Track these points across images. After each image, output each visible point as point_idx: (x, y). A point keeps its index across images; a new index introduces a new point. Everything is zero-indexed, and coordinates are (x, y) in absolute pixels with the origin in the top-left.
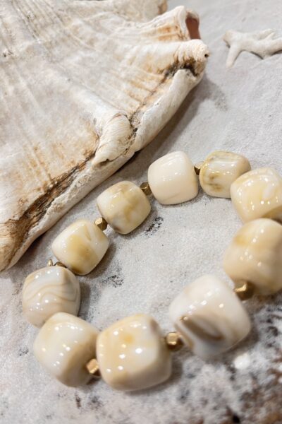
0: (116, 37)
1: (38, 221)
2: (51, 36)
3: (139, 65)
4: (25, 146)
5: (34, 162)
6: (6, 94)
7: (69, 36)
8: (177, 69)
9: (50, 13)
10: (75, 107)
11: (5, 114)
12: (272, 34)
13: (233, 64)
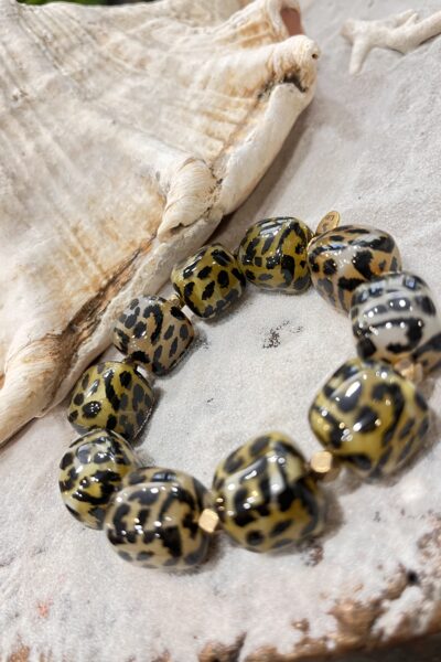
0: (178, 53)
1: (90, 335)
2: (81, 62)
3: (216, 89)
4: (60, 228)
5: (76, 249)
6: (23, 154)
7: (108, 59)
8: (273, 85)
9: (76, 29)
10: (127, 161)
11: (25, 184)
12: (415, 15)
13: (360, 68)
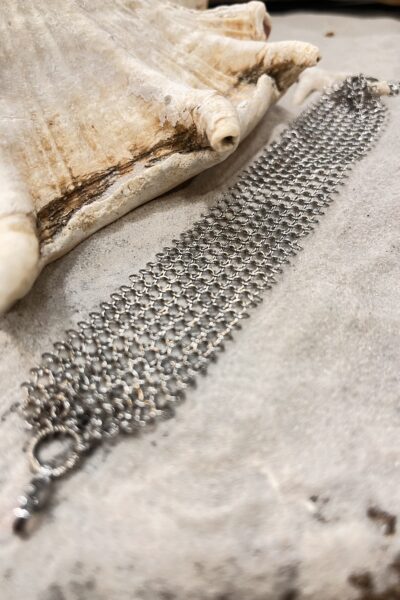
1: (51, 237)
3: (202, 57)
5: (47, 142)
6: (10, 24)
8: (261, 73)
10: (124, 79)
11: (5, 52)
